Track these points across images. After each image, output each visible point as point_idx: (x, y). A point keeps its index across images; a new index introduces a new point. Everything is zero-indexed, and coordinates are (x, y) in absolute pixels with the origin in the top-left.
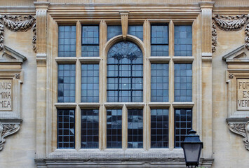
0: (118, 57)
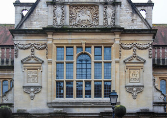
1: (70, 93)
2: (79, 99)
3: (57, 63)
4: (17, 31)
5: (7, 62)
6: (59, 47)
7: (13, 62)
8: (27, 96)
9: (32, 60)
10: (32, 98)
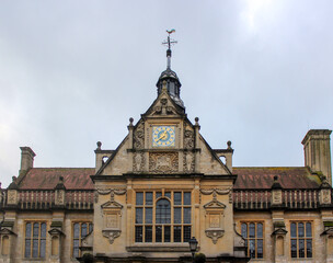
0: (160, 206)
1: (149, 239)
2: (158, 244)
3: (136, 208)
4: (98, 177)
5: (86, 205)
6: (139, 192)
7: (92, 205)
8: (106, 240)
9: (112, 205)
10: (111, 242)
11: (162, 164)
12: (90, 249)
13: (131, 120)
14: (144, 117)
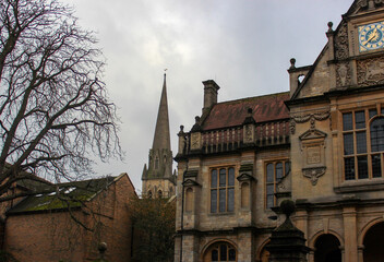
0: (376, 127)
1: (363, 174)
2: (376, 180)
3: (344, 134)
4: (292, 101)
5: (281, 139)
6: (346, 113)
7: (287, 138)
8: (307, 181)
9: (313, 135)
10: (314, 183)
11: (374, 72)
12: (288, 194)
13: (330, 25)
14: (346, 18)
